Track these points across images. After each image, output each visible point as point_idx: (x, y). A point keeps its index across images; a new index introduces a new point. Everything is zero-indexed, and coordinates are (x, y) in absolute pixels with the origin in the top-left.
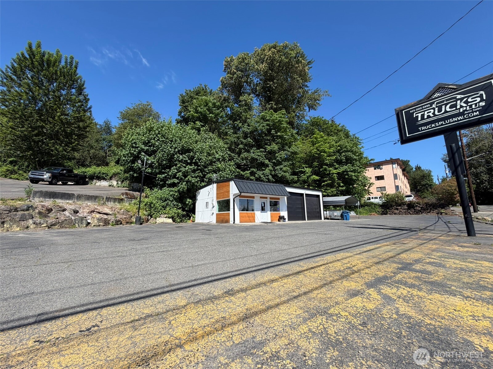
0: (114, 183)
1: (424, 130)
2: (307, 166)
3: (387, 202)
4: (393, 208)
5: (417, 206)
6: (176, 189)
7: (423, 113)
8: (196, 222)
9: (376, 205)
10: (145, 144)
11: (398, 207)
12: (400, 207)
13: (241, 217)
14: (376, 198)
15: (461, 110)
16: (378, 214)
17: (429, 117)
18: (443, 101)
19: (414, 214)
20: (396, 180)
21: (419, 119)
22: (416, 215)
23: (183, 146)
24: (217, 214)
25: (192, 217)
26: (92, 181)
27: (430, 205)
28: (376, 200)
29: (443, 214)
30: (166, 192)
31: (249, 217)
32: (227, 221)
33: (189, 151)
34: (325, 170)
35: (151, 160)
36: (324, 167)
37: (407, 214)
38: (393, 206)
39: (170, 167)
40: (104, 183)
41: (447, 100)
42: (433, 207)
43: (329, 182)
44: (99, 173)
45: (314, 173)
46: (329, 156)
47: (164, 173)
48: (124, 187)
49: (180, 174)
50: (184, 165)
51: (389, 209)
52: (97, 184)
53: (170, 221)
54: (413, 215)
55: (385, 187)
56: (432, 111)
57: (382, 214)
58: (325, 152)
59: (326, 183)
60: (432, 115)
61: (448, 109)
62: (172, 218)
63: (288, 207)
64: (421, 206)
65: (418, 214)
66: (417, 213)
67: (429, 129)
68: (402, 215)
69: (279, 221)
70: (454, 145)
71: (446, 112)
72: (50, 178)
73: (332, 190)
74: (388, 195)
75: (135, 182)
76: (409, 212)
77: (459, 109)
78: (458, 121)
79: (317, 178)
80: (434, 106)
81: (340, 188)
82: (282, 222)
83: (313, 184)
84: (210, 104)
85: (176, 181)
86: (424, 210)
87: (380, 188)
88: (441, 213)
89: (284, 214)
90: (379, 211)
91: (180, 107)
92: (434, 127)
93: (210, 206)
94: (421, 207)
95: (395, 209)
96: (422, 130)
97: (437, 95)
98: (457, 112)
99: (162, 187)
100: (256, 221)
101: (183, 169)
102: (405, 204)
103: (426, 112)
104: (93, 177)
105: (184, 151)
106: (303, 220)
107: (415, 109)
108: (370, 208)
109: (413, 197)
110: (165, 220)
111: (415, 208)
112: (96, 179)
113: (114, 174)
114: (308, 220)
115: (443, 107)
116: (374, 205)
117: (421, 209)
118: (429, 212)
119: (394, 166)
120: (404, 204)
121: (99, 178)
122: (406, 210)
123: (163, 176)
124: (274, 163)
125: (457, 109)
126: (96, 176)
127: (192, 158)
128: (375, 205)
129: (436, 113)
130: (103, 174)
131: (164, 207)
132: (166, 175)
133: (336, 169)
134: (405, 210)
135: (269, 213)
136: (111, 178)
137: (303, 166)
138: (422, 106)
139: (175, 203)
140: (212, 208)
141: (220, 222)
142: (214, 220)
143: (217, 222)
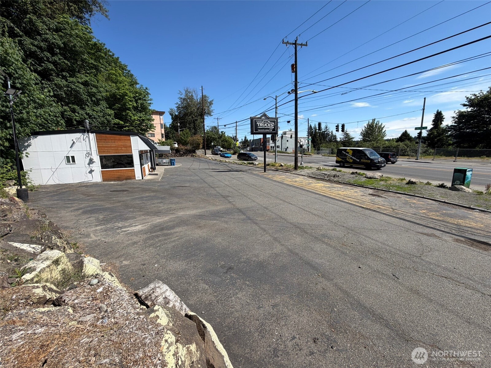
5: (181, 151)
7: (260, 124)
15: (269, 127)
19: (179, 157)
20: (162, 129)
24: (102, 171)
31: (144, 171)
32: (131, 178)
41: (266, 122)
42: (189, 152)
55: (154, 134)
56: (262, 124)
60: (262, 126)
65: (182, 157)
71: (265, 126)
78: (268, 131)
80: (263, 122)
86: (185, 153)
87: (151, 134)
88: (193, 156)
92: (262, 131)
93: (81, 161)
96: (259, 131)
97: (264, 118)
98: (267, 127)
100: (146, 174)
102: (174, 149)
107: (257, 120)
109: (177, 144)
115: (265, 124)
119: (161, 117)
135: (148, 165)
140: (89, 164)
141: (114, 180)
142: (97, 177)
143: (104, 180)
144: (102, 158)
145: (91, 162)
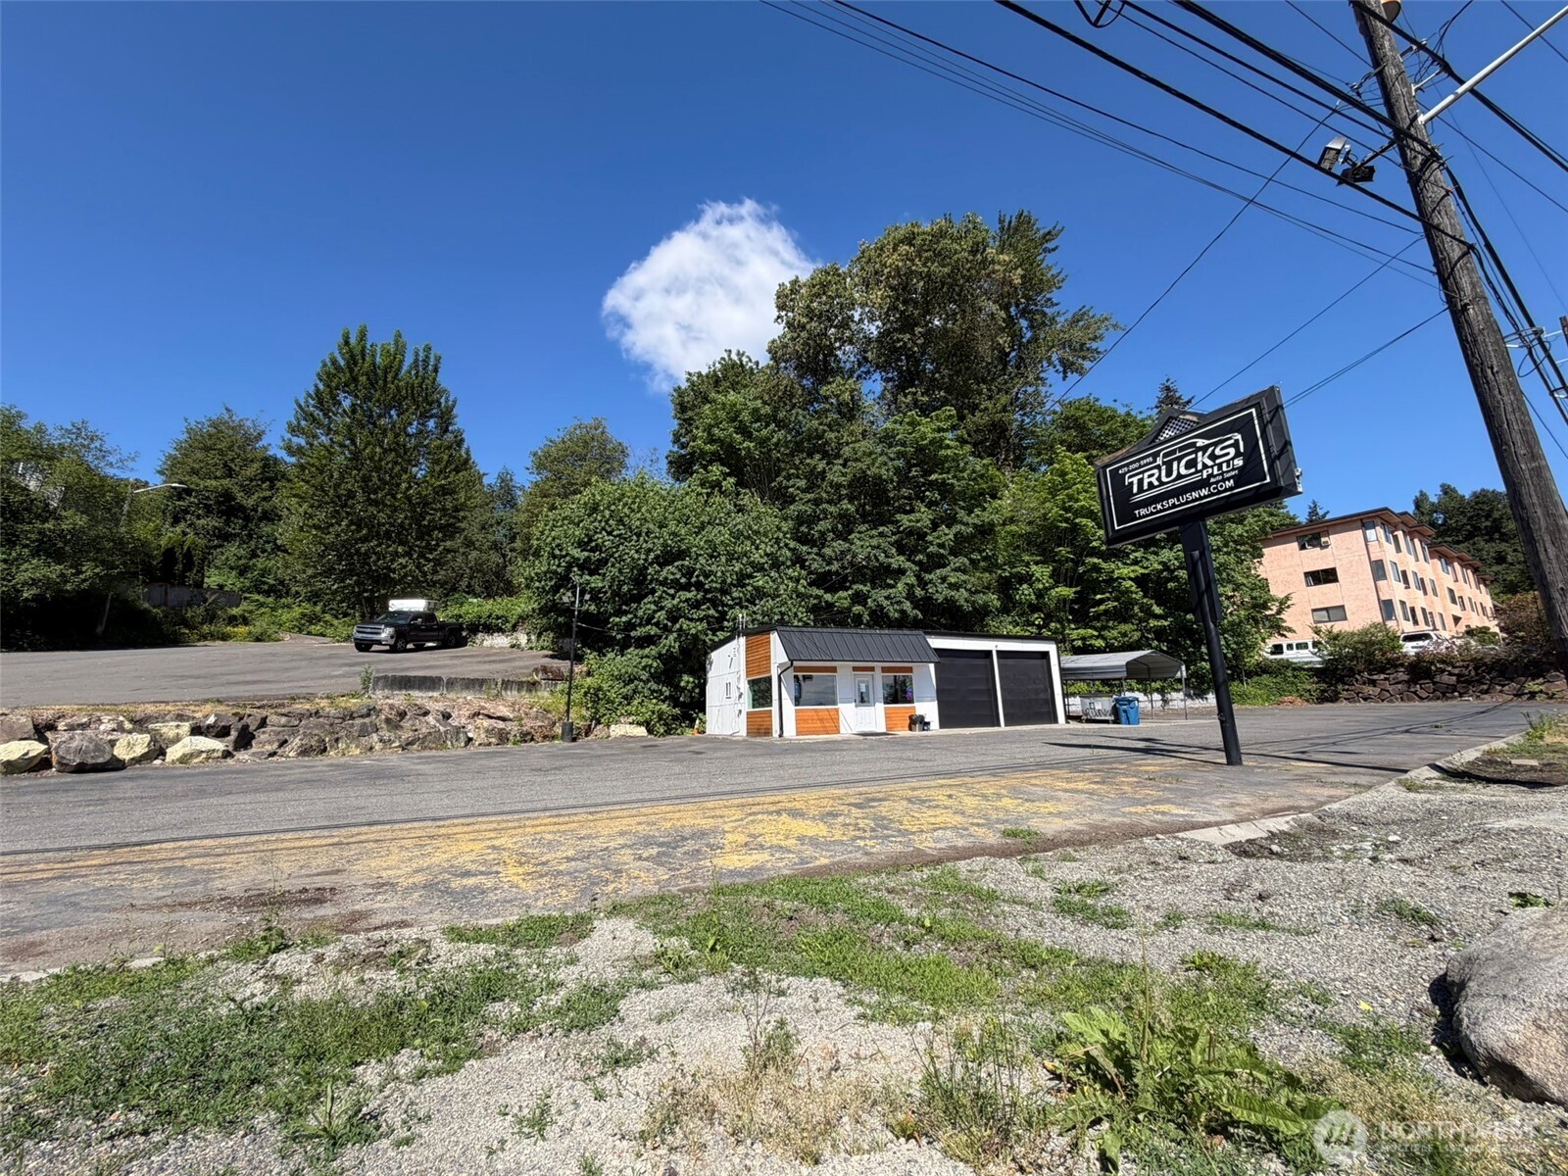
0: (522, 638)
1: (1144, 517)
2: (1037, 558)
3: (1337, 659)
4: (1357, 680)
5: (1442, 671)
6: (652, 650)
7: (1140, 476)
8: (708, 732)
9: (1301, 669)
10: (582, 545)
11: (1375, 677)
12: (1382, 676)
13: (798, 720)
14: (1302, 646)
15: (1205, 474)
16: (1307, 701)
17: (1151, 486)
18: (1174, 452)
19: (1431, 699)
20: (1380, 583)
21: (1135, 490)
22: (1439, 702)
23: (665, 545)
24: (748, 713)
25: (697, 722)
26: (475, 635)
27: (1491, 667)
28: (1302, 652)
29: (1540, 697)
30: (632, 660)
31: (821, 720)
32: (768, 732)
33: (682, 554)
34: (1095, 569)
35: (596, 582)
36: (1089, 560)
37: (1410, 699)
38: (1359, 673)
39: (638, 599)
40: (500, 641)
41: (1181, 449)
43: (1111, 604)
44: (489, 617)
45: (1057, 577)
47: (626, 613)
48: (542, 648)
49: (661, 615)
50: (672, 591)
51: (1344, 684)
52: (485, 643)
53: (642, 731)
55: (1343, 607)
56: (1156, 471)
57: (1322, 700)
59: (1102, 607)
60: (1156, 483)
61: (1183, 471)
62: (647, 724)
63: (939, 691)
64: (1456, 671)
65: (1447, 699)
66: (1444, 694)
67: (1152, 514)
68: (1392, 701)
69: (910, 729)
71: (1180, 476)
72: (392, 637)
73: (1124, 627)
74: (1338, 635)
76: (1415, 693)
77: (1201, 471)
78: (1201, 498)
80: (1159, 461)
81: (1153, 623)
82: (917, 733)
84: (745, 416)
85: (654, 631)
87: (1326, 609)
89: (929, 709)
90: (1309, 691)
91: (676, 422)
92: (1161, 511)
93: (735, 694)
94: (1459, 676)
95: (1364, 683)
96: (1141, 517)
97: (1167, 434)
98: (1196, 478)
99: (624, 646)
100: (842, 730)
101: (668, 603)
102: (1402, 665)
103: (1146, 474)
104: (475, 628)
105: (667, 558)
106: (993, 726)
107: (1127, 465)
108: (1278, 680)
110: (629, 730)
111: (1437, 679)
112: (482, 632)
113: (521, 617)
114: (1006, 725)
115: (1175, 464)
116: (1294, 669)
117: (1458, 681)
118: (1487, 692)
119: (1371, 533)
120: (1396, 666)
121: (490, 629)
122: (1405, 686)
123: (624, 619)
124: (920, 563)
125: (1197, 472)
126: (482, 625)
127: (689, 572)
128: (1297, 668)
129: (1164, 479)
130: (498, 618)
131: (628, 699)
132: (630, 616)
133: (1132, 563)
134: (1400, 686)
135: (880, 707)
136: (514, 628)
137: (1026, 558)
138: (1139, 460)
139: (655, 687)
140: (739, 698)
141: (754, 735)
142: (743, 727)
143: (747, 731)
144: (750, 684)
145: (741, 694)
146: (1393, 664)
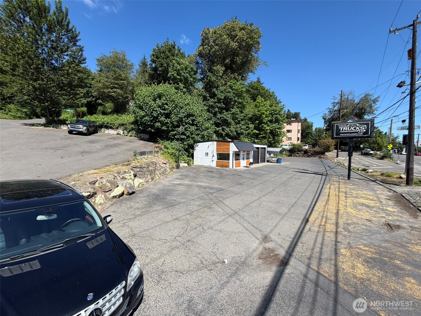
0: (121, 132)
2: (251, 123)
3: (293, 148)
5: (309, 152)
6: (185, 143)
7: (343, 128)
8: (195, 164)
9: (286, 150)
11: (298, 153)
12: (300, 153)
15: (357, 131)
16: (286, 156)
17: (345, 130)
18: (352, 125)
20: (298, 134)
21: (341, 130)
22: (308, 158)
24: (217, 161)
25: (193, 161)
26: (101, 129)
27: (316, 152)
28: (286, 146)
29: (322, 158)
31: (238, 164)
34: (263, 126)
36: (263, 124)
37: (303, 157)
38: (296, 151)
40: (112, 132)
41: (353, 125)
42: (318, 154)
43: (264, 135)
44: (108, 123)
45: (255, 128)
46: (266, 117)
47: (174, 130)
48: (131, 136)
49: (188, 133)
50: (190, 126)
51: (293, 153)
52: (105, 132)
54: (306, 158)
55: (291, 138)
56: (347, 128)
57: (290, 156)
58: (264, 114)
59: (262, 135)
60: (346, 130)
61: (353, 129)
62: (187, 163)
63: (253, 156)
64: (311, 153)
66: (308, 156)
67: (344, 135)
68: (300, 157)
69: (250, 165)
70: (351, 144)
71: (352, 130)
72: (86, 130)
74: (294, 144)
75: (143, 133)
78: (355, 135)
79: (257, 132)
80: (348, 126)
81: (270, 139)
83: (254, 136)
86: (313, 155)
87: (289, 138)
88: (321, 157)
90: (287, 154)
92: (346, 135)
93: (210, 155)
95: (296, 154)
96: (341, 135)
97: (350, 121)
98: (355, 131)
99: (173, 140)
100: (241, 166)
104: (101, 126)
106: (258, 163)
107: (340, 125)
109: (308, 146)
110: (184, 165)
111: (308, 154)
112: (104, 128)
113: (120, 125)
114: (260, 163)
115: (351, 127)
118: (314, 157)
119: (299, 124)
120: (302, 151)
121: (107, 127)
122: (303, 155)
123: (174, 132)
126: (104, 126)
127: (193, 121)
129: (348, 129)
130: (111, 124)
133: (268, 126)
135: (246, 160)
136: (117, 128)
137: (249, 123)
138: (343, 125)
139: (185, 153)
140: (212, 157)
141: (220, 167)
142: (214, 164)
143: (217, 166)
144: (218, 154)
145: (213, 156)
146: (302, 150)
